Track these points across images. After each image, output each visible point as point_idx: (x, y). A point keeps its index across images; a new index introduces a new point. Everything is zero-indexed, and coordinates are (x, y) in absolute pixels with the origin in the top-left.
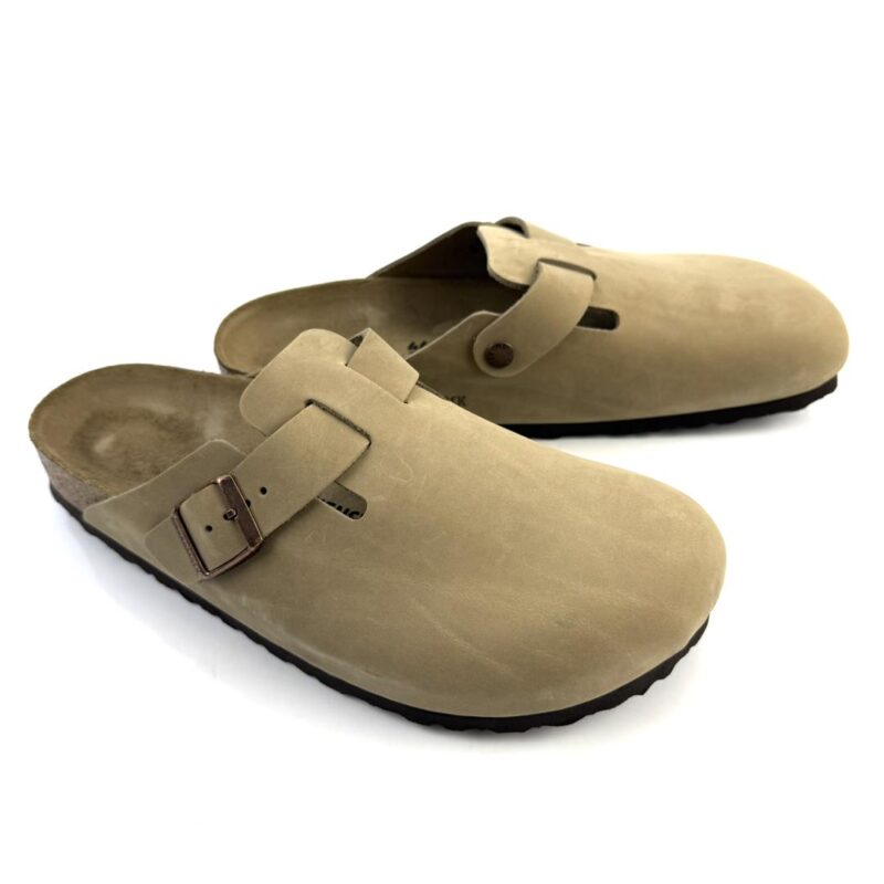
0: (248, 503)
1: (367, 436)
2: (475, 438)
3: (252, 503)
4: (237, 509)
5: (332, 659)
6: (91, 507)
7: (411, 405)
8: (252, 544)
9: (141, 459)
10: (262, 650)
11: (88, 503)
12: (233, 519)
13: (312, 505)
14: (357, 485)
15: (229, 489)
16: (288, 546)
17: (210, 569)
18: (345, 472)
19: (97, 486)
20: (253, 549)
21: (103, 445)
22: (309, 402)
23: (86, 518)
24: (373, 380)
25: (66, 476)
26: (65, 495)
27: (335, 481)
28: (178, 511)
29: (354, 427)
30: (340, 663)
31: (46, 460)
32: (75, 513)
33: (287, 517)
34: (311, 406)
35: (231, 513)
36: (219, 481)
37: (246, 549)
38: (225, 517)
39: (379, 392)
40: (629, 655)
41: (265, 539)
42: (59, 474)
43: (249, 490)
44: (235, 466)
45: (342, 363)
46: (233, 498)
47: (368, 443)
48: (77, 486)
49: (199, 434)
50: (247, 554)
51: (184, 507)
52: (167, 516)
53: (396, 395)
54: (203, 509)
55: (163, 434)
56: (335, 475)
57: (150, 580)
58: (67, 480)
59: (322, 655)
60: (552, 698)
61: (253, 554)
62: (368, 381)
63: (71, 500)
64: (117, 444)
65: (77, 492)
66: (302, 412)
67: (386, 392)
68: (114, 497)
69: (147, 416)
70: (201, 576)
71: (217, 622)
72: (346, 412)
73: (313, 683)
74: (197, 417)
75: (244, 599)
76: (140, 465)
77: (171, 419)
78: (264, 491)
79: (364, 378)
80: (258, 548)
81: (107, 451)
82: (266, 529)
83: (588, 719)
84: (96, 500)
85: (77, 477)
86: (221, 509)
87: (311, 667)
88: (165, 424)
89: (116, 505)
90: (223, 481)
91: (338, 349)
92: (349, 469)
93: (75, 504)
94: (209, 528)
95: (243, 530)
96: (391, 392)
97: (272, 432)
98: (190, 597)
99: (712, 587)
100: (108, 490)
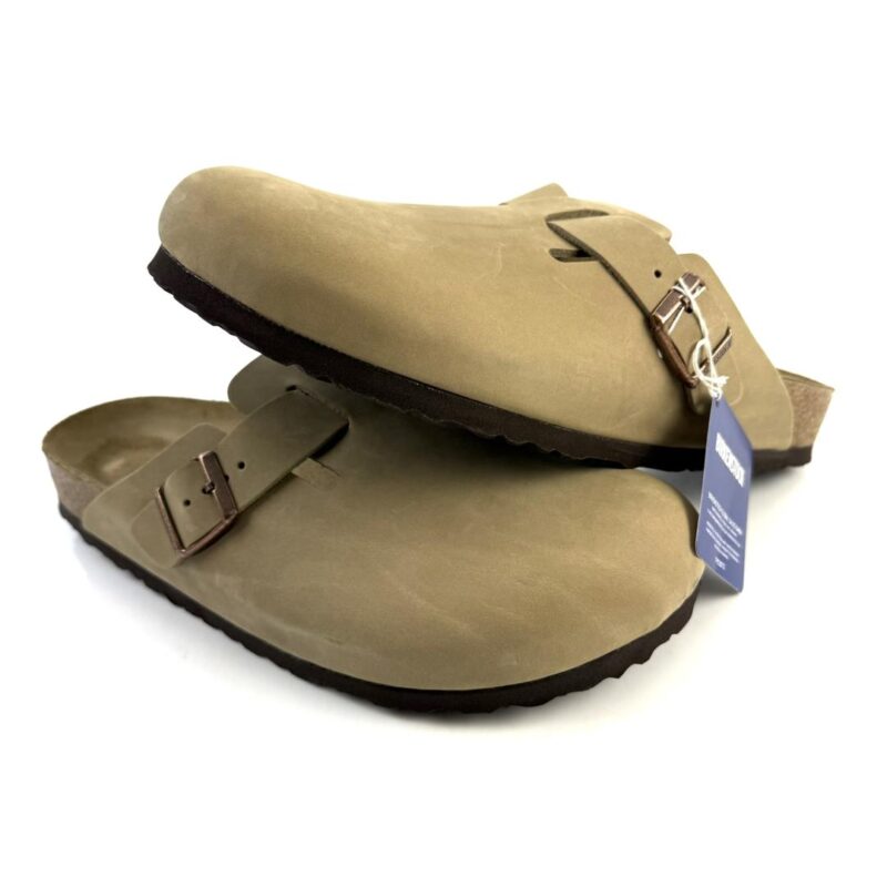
0: (227, 479)
3: (230, 478)
8: (227, 517)
12: (211, 493)
15: (209, 464)
16: (264, 520)
17: (186, 546)
20: (227, 522)
22: (292, 388)
28: (162, 491)
32: (77, 523)
34: (294, 391)
35: (209, 486)
36: (201, 457)
37: (221, 523)
38: (203, 491)
41: (241, 512)
42: (64, 480)
43: (228, 466)
46: (212, 472)
47: (345, 423)
48: (78, 489)
50: (222, 527)
52: (152, 499)
58: (70, 485)
59: (288, 629)
61: (228, 527)
65: (78, 496)
78: (241, 465)
80: (236, 523)
82: (243, 502)
86: (200, 484)
90: (205, 457)
93: (76, 514)
94: (187, 503)
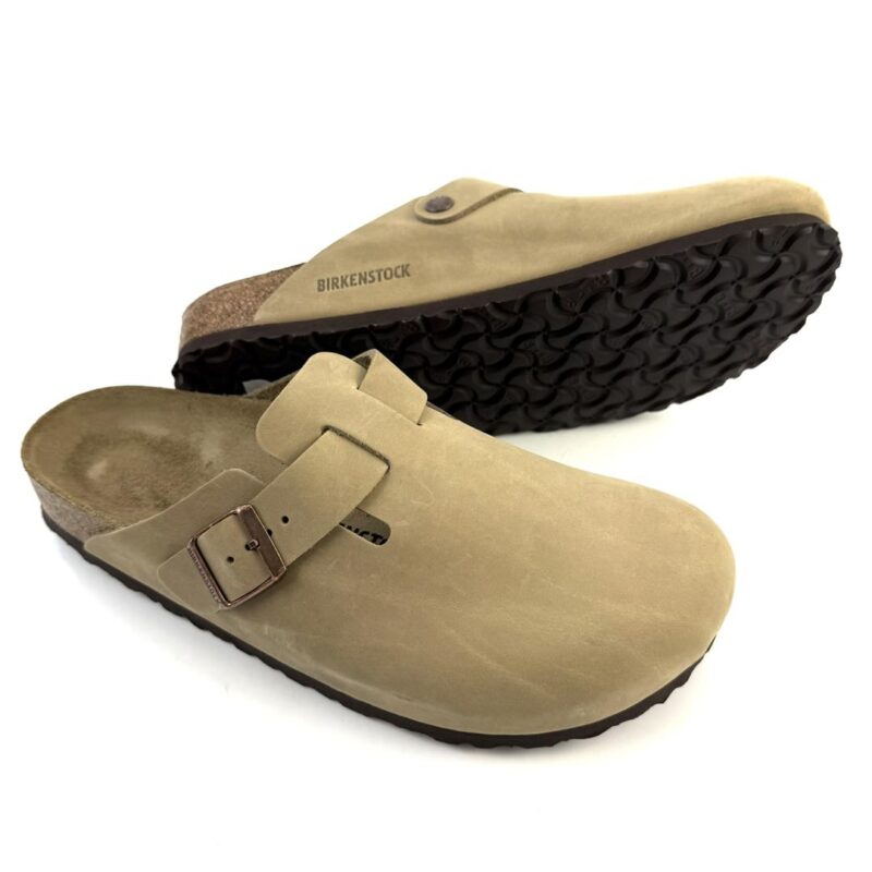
0: (270, 532)
1: (386, 461)
2: (490, 457)
3: (274, 534)
4: (259, 540)
5: (362, 685)
6: (93, 538)
7: (424, 426)
8: (276, 574)
9: (138, 485)
10: (279, 676)
11: (90, 534)
12: (255, 549)
13: (335, 533)
14: (379, 512)
15: (249, 520)
16: (312, 574)
17: (232, 600)
18: (367, 498)
19: (103, 518)
20: (277, 578)
21: (97, 470)
22: (326, 429)
23: (86, 548)
24: (386, 403)
25: (66, 506)
26: (63, 525)
27: (357, 508)
28: (195, 543)
29: (373, 452)
30: (370, 688)
31: (43, 490)
32: (74, 542)
33: (311, 545)
34: (328, 432)
35: (253, 543)
36: (239, 510)
37: (269, 579)
38: (247, 547)
39: (393, 416)
40: (655, 668)
41: (288, 567)
42: (58, 505)
43: (270, 520)
44: (254, 496)
45: (354, 387)
46: (253, 528)
47: (386, 467)
48: (79, 517)
49: (196, 456)
50: (271, 583)
51: (202, 539)
52: (181, 548)
53: (409, 418)
54: (225, 540)
55: (157, 456)
56: (358, 502)
57: (157, 608)
58: (67, 511)
59: (349, 681)
60: (583, 714)
61: (276, 583)
62: (382, 405)
63: (70, 530)
64: (112, 469)
65: (78, 522)
66: (320, 439)
67: (400, 416)
68: (124, 529)
69: (140, 438)
70: (221, 607)
71: (230, 648)
72: (363, 437)
73: (336, 707)
74: (193, 439)
75: (266, 628)
76: (138, 491)
77: (164, 441)
78: (285, 520)
79: (377, 402)
80: (280, 577)
81: (102, 477)
82: (290, 557)
83: (614, 730)
84: (101, 531)
85: (80, 508)
86: (242, 540)
87: (334, 691)
88: (159, 447)
89: (125, 537)
90: (244, 512)
91: (348, 372)
92: (369, 494)
93: (74, 534)
94: (231, 559)
95: (266, 560)
96: (405, 415)
97: (292, 460)
98: (201, 624)
99: (727, 597)
100: (114, 521)
